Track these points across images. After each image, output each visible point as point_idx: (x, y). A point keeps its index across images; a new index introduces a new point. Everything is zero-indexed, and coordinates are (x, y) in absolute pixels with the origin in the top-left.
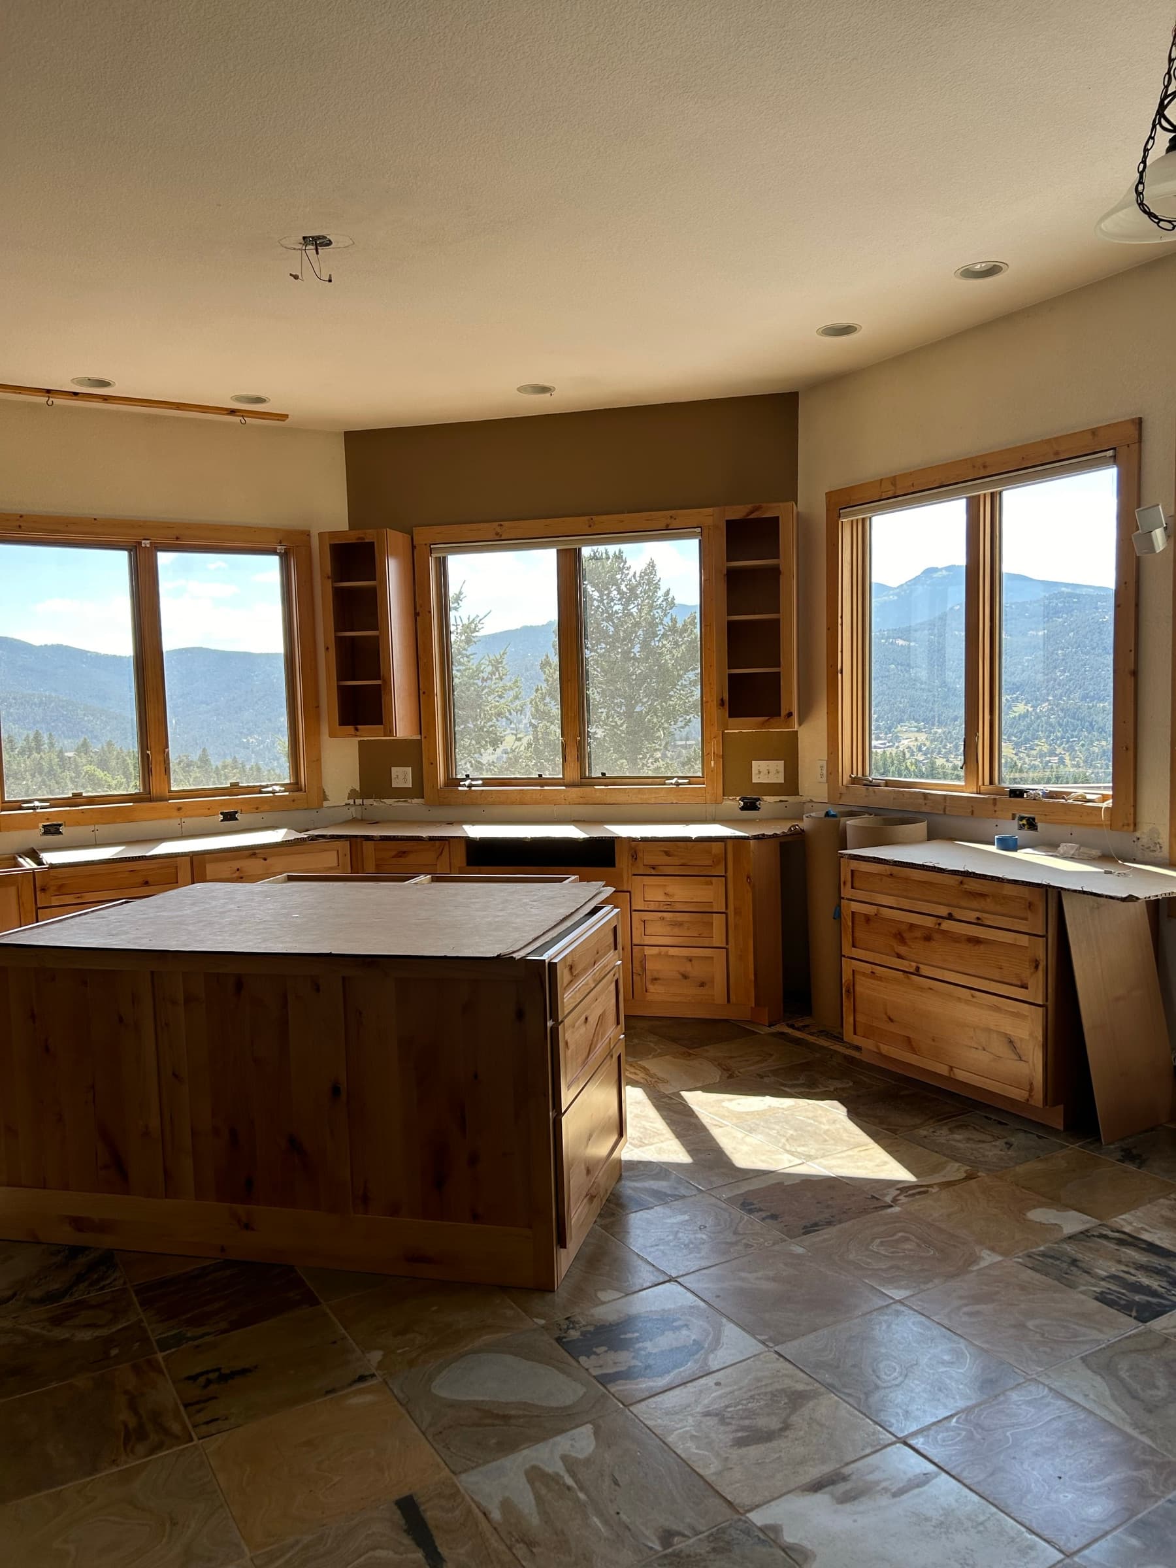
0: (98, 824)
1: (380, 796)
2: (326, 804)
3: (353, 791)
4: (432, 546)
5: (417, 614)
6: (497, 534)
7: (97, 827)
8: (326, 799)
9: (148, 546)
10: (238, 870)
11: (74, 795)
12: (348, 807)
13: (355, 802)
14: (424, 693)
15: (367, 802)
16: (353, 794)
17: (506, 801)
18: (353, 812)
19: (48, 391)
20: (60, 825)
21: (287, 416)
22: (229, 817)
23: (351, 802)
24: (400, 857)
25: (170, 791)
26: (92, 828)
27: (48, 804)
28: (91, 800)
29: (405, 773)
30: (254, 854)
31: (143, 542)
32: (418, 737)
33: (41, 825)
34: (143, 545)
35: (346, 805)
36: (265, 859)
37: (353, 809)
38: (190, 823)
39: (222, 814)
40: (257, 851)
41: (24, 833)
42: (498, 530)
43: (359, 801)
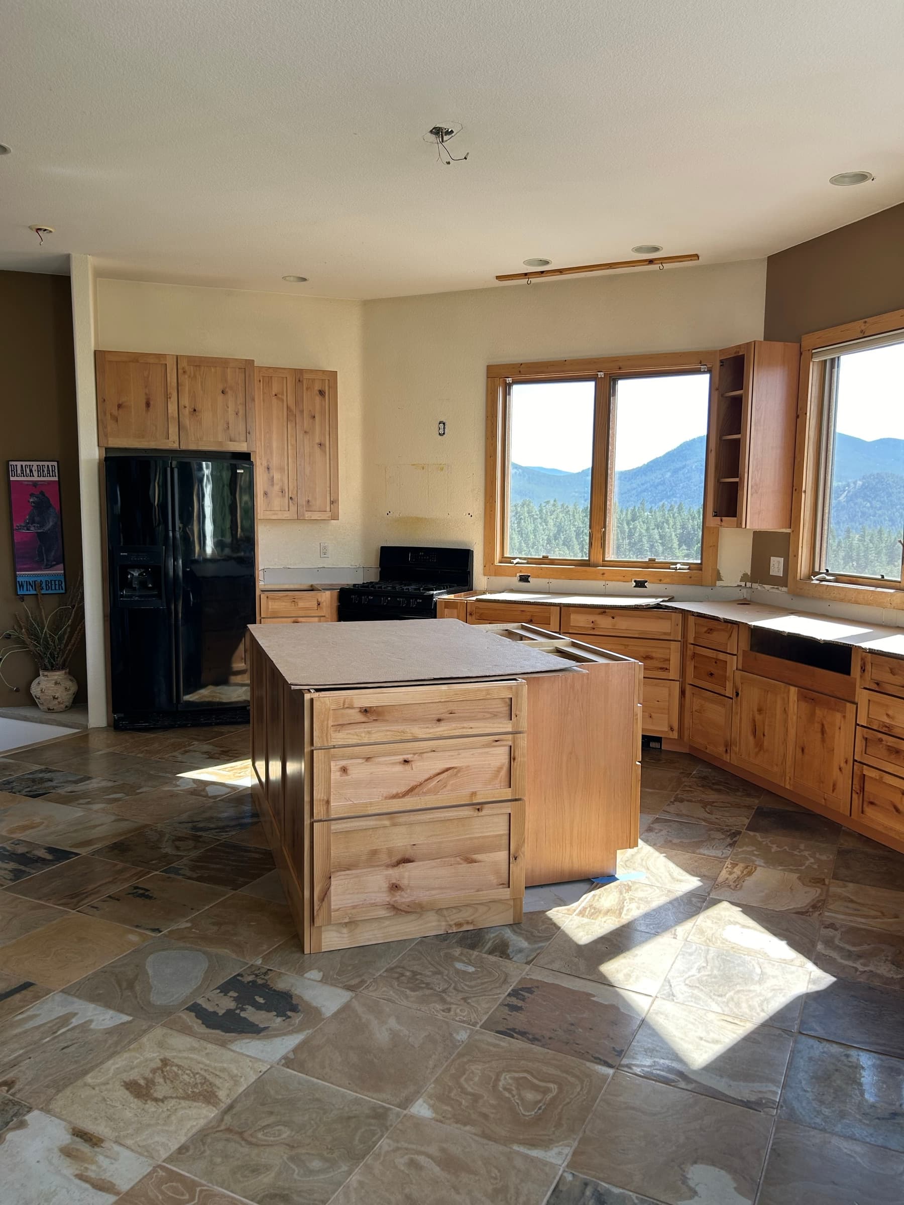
0: (552, 578)
1: (763, 582)
2: (719, 583)
3: (745, 575)
4: (813, 351)
5: (798, 417)
6: (862, 331)
7: (551, 580)
8: (719, 578)
9: (603, 376)
10: (593, 622)
11: (543, 557)
12: (740, 588)
13: (746, 585)
14: (796, 490)
15: (755, 586)
16: (744, 578)
17: (844, 599)
18: (744, 594)
19: (526, 274)
20: (529, 576)
21: (696, 257)
22: (640, 584)
23: (743, 584)
24: (709, 633)
25: (604, 560)
26: (547, 580)
27: (525, 561)
28: (553, 562)
29: (779, 562)
30: (605, 612)
31: (599, 373)
32: (788, 531)
33: (518, 575)
34: (599, 376)
35: (738, 586)
36: (613, 618)
37: (744, 591)
38: (612, 585)
39: (635, 581)
40: (607, 610)
41: (509, 578)
42: (863, 328)
43: (749, 584)
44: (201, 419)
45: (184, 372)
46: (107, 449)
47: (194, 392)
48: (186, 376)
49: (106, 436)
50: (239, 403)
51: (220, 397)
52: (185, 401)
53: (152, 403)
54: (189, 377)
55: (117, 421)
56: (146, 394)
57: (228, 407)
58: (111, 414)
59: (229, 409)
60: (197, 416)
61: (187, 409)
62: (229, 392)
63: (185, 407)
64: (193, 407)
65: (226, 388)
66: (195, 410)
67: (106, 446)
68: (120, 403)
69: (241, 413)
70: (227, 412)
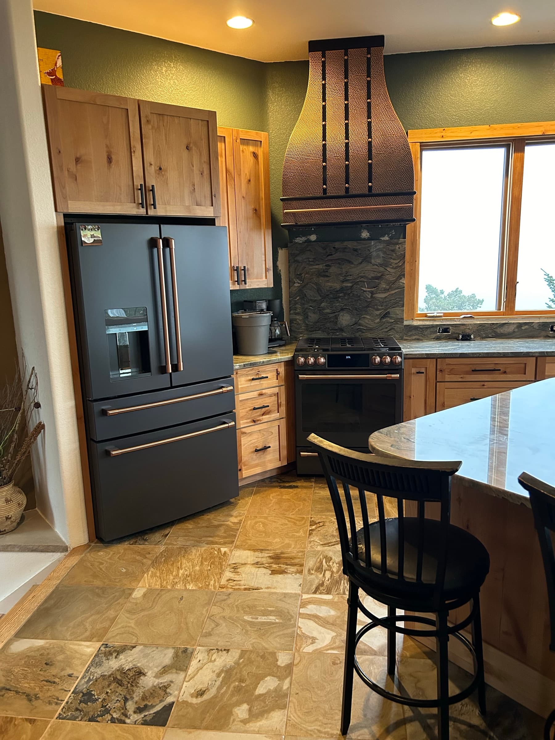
25: (515, 310)
44: (167, 178)
45: (148, 122)
46: (66, 216)
47: (159, 146)
48: (150, 127)
49: (65, 198)
50: (203, 161)
51: (185, 153)
52: (150, 156)
53: (114, 157)
54: (153, 127)
55: (76, 179)
56: (107, 146)
57: (193, 166)
58: (68, 171)
59: (195, 168)
60: (163, 176)
61: (153, 167)
62: (193, 148)
63: (151, 164)
64: (159, 165)
65: (190, 143)
66: (160, 169)
67: (65, 211)
68: (78, 156)
69: (206, 172)
70: (192, 171)
